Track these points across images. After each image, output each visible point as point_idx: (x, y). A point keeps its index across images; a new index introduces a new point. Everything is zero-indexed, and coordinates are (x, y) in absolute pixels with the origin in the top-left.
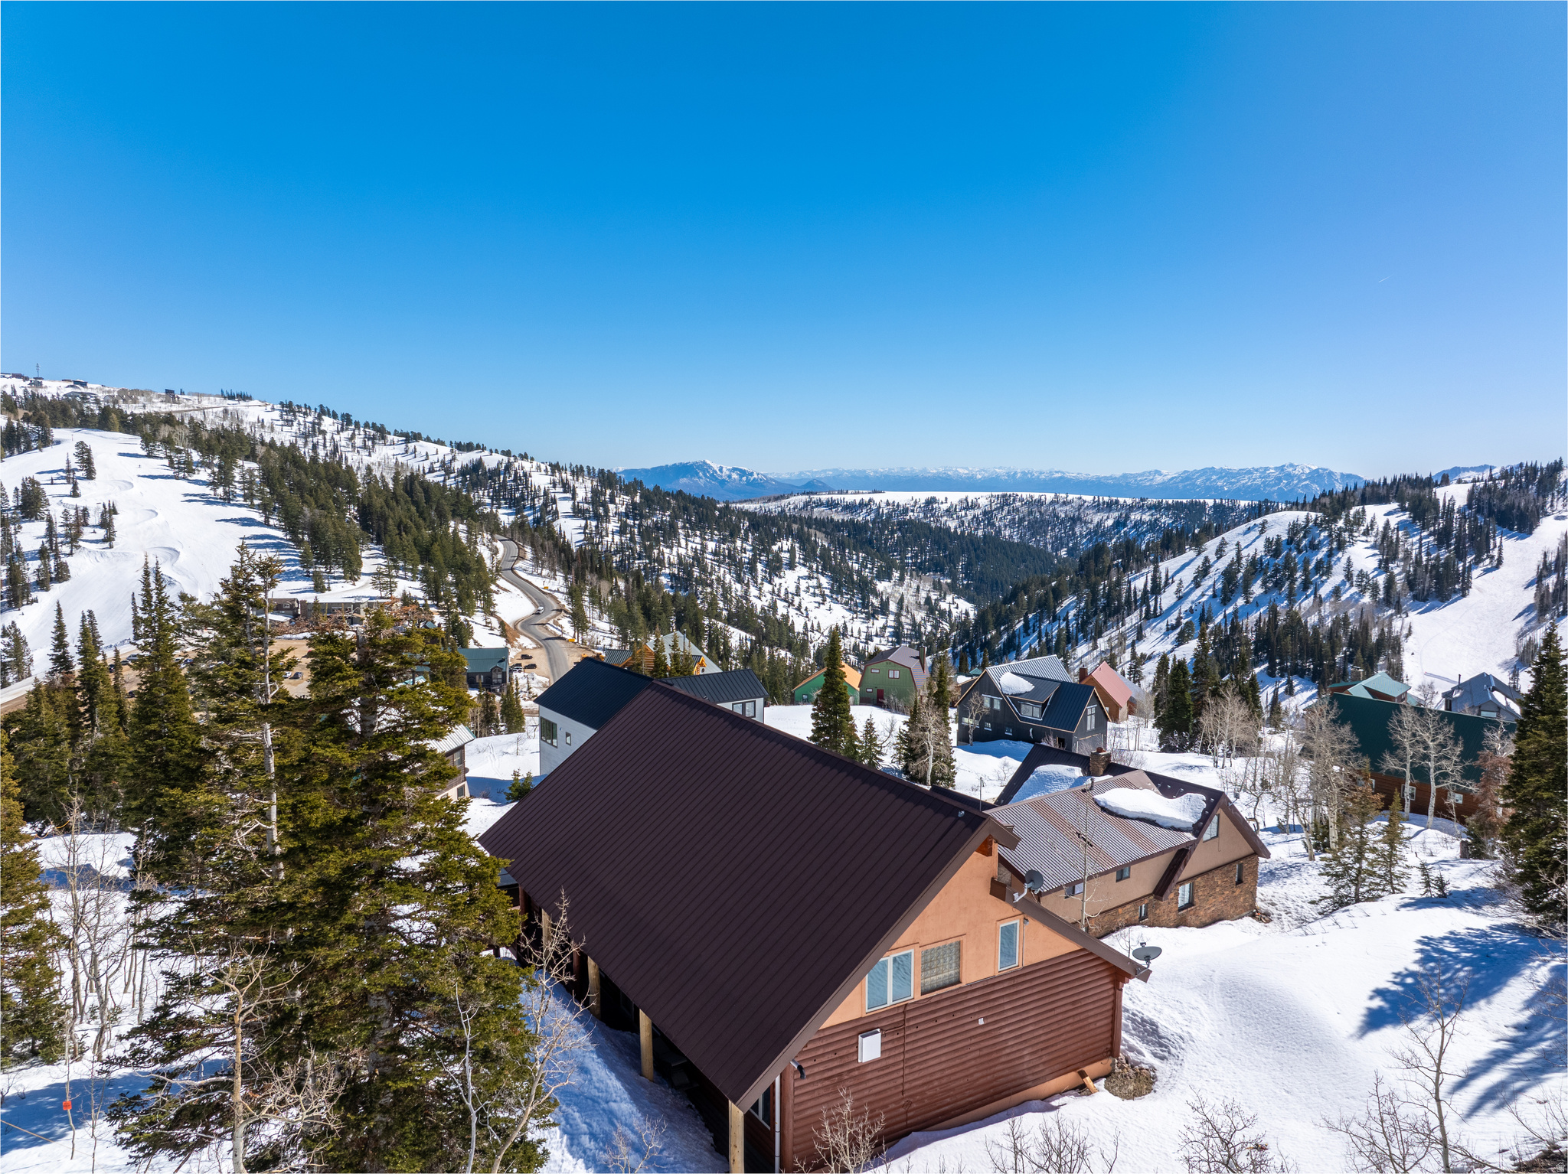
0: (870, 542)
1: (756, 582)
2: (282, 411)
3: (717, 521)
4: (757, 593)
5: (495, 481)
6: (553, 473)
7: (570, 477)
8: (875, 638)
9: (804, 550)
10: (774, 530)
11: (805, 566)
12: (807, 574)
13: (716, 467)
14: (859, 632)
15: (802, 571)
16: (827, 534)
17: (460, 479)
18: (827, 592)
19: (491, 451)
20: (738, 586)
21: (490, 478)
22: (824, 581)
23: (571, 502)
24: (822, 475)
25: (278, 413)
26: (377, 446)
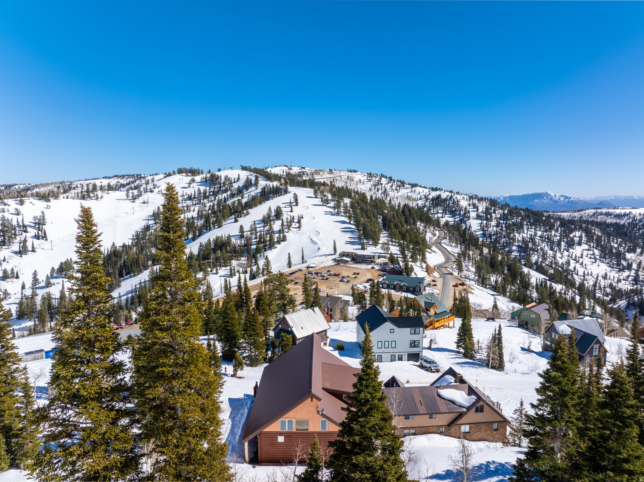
0: (626, 234)
1: (560, 251)
2: (367, 176)
3: (544, 222)
4: (560, 256)
5: (445, 203)
6: (470, 200)
7: (477, 202)
8: (622, 281)
9: (587, 236)
10: (573, 227)
11: (586, 244)
12: (587, 248)
13: (553, 195)
14: (614, 277)
15: (585, 247)
16: (601, 229)
17: (431, 202)
18: (598, 257)
19: (445, 191)
20: (551, 252)
21: (443, 202)
22: (597, 252)
23: (476, 213)
24: (609, 198)
25: (366, 177)
26: (401, 189)
